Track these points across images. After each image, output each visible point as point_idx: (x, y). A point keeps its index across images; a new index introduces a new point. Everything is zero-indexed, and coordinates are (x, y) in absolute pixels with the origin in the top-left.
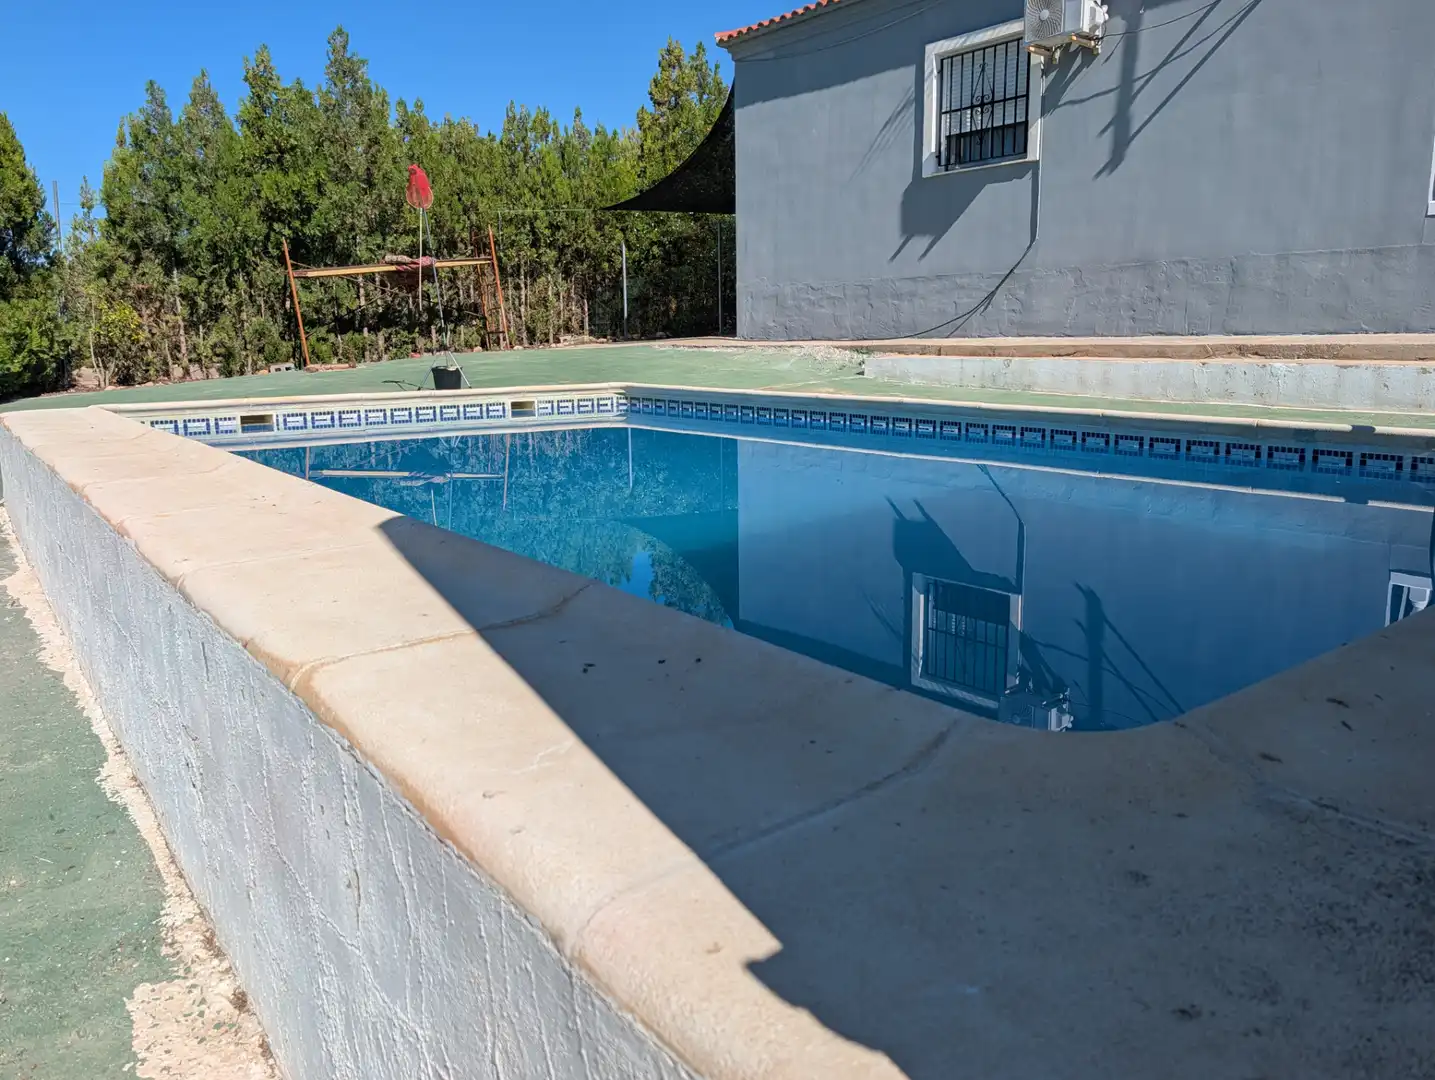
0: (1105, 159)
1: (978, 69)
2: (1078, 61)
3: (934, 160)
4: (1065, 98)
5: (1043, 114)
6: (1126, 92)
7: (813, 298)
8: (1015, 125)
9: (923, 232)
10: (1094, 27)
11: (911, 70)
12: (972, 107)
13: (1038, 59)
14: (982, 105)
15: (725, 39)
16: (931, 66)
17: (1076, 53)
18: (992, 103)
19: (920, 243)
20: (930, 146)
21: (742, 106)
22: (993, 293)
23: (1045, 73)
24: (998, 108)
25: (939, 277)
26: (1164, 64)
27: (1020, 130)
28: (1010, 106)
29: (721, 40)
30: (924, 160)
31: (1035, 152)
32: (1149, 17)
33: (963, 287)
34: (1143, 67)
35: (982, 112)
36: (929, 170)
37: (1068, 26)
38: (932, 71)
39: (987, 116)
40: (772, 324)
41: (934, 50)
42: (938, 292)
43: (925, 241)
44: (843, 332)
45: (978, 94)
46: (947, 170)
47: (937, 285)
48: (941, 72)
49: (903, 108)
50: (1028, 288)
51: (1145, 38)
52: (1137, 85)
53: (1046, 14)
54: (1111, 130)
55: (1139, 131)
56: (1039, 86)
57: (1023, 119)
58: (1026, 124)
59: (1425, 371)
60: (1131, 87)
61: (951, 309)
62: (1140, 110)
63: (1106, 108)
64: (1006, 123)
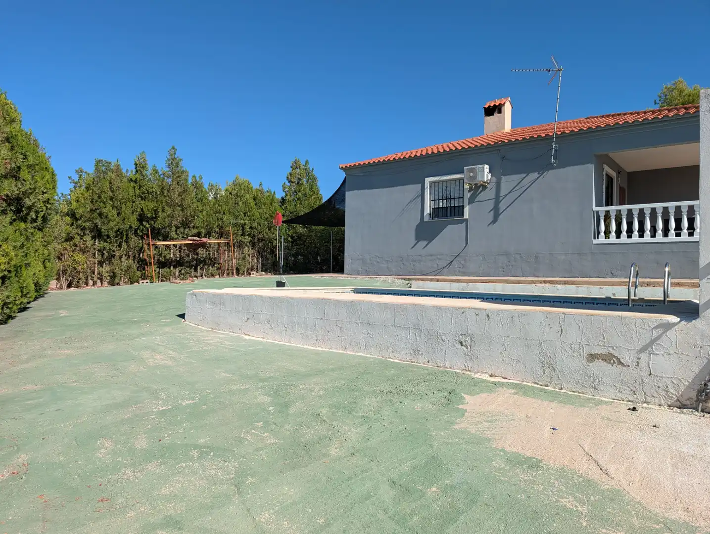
0: (491, 220)
1: (444, 188)
2: (481, 189)
3: (428, 216)
4: (476, 201)
5: (469, 204)
6: (497, 200)
7: (378, 260)
8: (459, 206)
9: (425, 240)
10: (487, 181)
11: (420, 185)
12: (443, 199)
13: (467, 187)
14: (446, 199)
15: (344, 167)
16: (427, 185)
17: (480, 187)
18: (450, 199)
19: (423, 243)
20: (427, 210)
21: (348, 191)
22: (452, 262)
23: (469, 191)
24: (453, 201)
25: (431, 255)
26: (509, 193)
27: (461, 207)
28: (457, 200)
29: (342, 167)
30: (425, 215)
31: (466, 215)
32: (503, 178)
33: (440, 259)
34: (503, 192)
35: (446, 202)
36: (426, 219)
37: (479, 179)
38: (427, 187)
39: (448, 203)
40: (360, 269)
41: (428, 180)
42: (431, 260)
43: (425, 243)
44: (391, 273)
45: (445, 195)
46: (433, 219)
47: (430, 258)
48: (431, 187)
49: (416, 198)
50: (465, 260)
51: (503, 185)
52: (501, 198)
53: (472, 174)
54: (492, 212)
55: (502, 212)
56: (467, 195)
57: (462, 205)
58: (463, 206)
59: (601, 288)
60: (499, 199)
61: (436, 266)
62: (502, 206)
63: (491, 205)
64: (456, 205)
